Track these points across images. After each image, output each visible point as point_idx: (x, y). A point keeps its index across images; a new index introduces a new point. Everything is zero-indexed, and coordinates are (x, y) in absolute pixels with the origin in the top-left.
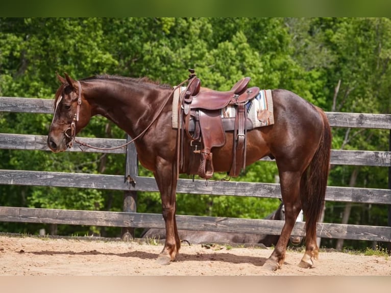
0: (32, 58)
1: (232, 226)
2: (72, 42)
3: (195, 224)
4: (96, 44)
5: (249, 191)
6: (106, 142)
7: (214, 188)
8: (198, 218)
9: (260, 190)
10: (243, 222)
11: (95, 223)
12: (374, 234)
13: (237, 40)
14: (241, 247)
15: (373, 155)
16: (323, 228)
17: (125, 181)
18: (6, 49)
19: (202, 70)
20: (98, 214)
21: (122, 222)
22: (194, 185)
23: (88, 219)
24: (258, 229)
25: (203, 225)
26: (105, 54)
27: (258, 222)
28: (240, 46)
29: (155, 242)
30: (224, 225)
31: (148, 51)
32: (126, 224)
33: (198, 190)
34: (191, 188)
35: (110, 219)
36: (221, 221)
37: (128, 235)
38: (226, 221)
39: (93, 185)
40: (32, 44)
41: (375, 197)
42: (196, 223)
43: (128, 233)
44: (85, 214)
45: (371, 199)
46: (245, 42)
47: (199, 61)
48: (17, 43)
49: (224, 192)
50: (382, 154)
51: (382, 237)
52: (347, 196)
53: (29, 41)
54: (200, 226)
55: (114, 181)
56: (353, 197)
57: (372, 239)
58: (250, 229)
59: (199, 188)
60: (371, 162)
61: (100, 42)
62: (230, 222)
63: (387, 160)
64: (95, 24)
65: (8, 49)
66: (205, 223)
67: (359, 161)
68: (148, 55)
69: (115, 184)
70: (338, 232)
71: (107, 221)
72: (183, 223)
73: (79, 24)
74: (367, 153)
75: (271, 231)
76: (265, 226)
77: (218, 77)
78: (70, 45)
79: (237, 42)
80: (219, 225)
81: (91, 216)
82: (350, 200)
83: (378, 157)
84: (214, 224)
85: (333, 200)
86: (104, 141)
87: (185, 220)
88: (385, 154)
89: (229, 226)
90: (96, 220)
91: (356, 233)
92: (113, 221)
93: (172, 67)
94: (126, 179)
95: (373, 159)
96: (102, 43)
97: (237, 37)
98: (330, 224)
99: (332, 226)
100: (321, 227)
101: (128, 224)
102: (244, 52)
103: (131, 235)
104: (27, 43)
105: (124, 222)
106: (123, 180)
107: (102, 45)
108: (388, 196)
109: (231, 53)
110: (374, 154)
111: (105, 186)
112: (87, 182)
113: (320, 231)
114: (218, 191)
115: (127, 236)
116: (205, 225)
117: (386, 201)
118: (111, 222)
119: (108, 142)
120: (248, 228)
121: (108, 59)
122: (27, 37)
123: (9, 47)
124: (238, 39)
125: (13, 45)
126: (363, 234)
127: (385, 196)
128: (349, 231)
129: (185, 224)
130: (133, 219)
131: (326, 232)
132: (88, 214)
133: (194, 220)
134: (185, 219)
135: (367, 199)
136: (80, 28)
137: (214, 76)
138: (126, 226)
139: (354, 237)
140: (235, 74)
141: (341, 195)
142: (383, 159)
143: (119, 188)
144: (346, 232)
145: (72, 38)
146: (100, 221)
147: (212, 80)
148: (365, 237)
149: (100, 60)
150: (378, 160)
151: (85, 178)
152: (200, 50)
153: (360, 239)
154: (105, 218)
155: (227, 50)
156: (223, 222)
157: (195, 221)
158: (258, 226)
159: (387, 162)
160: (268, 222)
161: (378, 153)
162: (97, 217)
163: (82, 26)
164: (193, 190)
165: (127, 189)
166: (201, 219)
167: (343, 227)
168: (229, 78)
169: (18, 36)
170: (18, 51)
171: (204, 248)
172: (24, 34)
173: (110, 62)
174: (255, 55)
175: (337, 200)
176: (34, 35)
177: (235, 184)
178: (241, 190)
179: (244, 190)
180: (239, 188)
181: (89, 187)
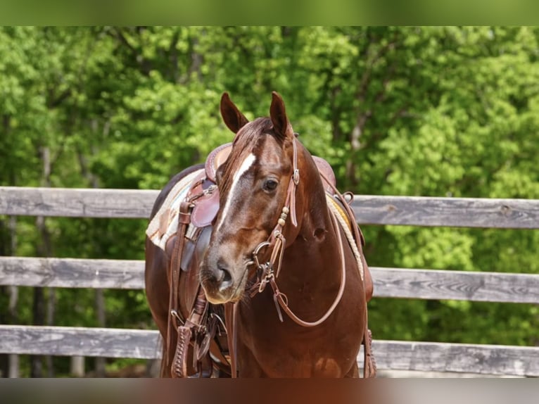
39: (138, 351)
151: (121, 338)
177: (410, 346)
178: (422, 359)
179: (428, 358)
180: (418, 355)
181: (129, 356)
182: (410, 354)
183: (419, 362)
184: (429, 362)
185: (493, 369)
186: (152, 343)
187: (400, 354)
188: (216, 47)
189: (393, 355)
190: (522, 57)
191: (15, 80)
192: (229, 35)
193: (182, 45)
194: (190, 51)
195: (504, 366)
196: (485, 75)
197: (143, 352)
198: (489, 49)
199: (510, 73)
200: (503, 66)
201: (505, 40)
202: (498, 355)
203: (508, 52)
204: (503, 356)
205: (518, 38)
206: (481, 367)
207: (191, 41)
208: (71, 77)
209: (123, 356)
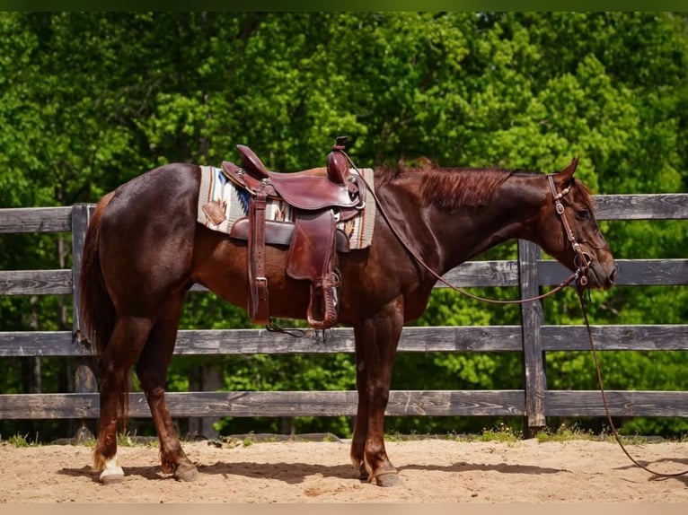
0: (215, 133)
1: (255, 406)
2: (282, 99)
3: (194, 406)
4: (324, 99)
5: (281, 343)
6: (38, 276)
7: (222, 343)
8: (200, 396)
9: (300, 342)
10: (275, 398)
11: (27, 415)
12: (498, 404)
13: (586, 71)
14: (270, 441)
15: (487, 269)
16: (409, 400)
17: (73, 341)
18: (170, 121)
19: (523, 131)
20: (31, 398)
21: (72, 410)
22: (188, 340)
23: (16, 408)
24: (299, 409)
25: (207, 408)
26: (343, 116)
27: (300, 395)
28: (593, 81)
29: (129, 442)
30: (243, 404)
31: (423, 103)
32: (79, 414)
33: (194, 348)
34: (184, 345)
35: (53, 406)
36: (238, 398)
37: (84, 431)
38: (246, 398)
39: (21, 350)
40: (213, 109)
41: (494, 340)
42: (196, 404)
43: (84, 428)
44: (10, 401)
45: (488, 343)
46: (601, 73)
47: (520, 115)
48: (189, 110)
49: (239, 348)
50: (502, 265)
51: (510, 409)
52: (446, 341)
53: (209, 105)
54: (203, 409)
55: (54, 341)
56: (457, 343)
57: (493, 414)
58: (286, 408)
59: (197, 345)
60: (485, 280)
61: (333, 96)
62: (252, 399)
63: (511, 275)
64: (324, 63)
65: (173, 121)
66: (211, 404)
67: (465, 280)
68: (423, 111)
69: (57, 347)
70: (436, 404)
71: (48, 410)
72: (173, 405)
73: (295, 67)
74: (477, 264)
75: (323, 410)
76: (313, 403)
77: (553, 140)
78: (281, 106)
79: (585, 75)
80: (234, 405)
81: (21, 403)
82: (453, 349)
83: (495, 270)
84: (226, 404)
85: (424, 350)
86: (36, 274)
87: (177, 401)
88: (507, 265)
89: (252, 405)
90: (30, 409)
91: (467, 404)
92: (58, 410)
93: (467, 128)
94: (74, 336)
95: (488, 275)
96: (336, 97)
97: (585, 65)
98: (422, 392)
99: (424, 394)
100: (407, 398)
101: (82, 413)
102: (601, 91)
103: (89, 432)
104: (206, 108)
105: (76, 409)
106: (70, 339)
107: (337, 101)
108: (516, 337)
109: (575, 95)
110: (489, 265)
111: (40, 351)
112: (11, 346)
113: (405, 404)
114: (229, 348)
115: (82, 433)
116: (211, 407)
117: (513, 346)
118: (54, 412)
119: (41, 275)
120: (282, 408)
121: (348, 124)
122: (206, 97)
123: (174, 117)
124: (588, 69)
125: (180, 114)
126: (477, 405)
127: (511, 337)
128: (455, 401)
129: (177, 407)
130: (90, 405)
131: (415, 407)
132: (15, 400)
133: (194, 399)
134: (177, 399)
135: (482, 344)
136: (296, 72)
137: (547, 139)
138: (80, 416)
139: (463, 410)
140: (585, 134)
141: (436, 341)
142: (504, 274)
143: (65, 353)
144: (449, 404)
145: (282, 92)
146: (35, 410)
147: (543, 147)
148: (481, 410)
149: (334, 128)
150: (495, 275)
151: (7, 339)
152: (519, 94)
153: (474, 413)
154: (44, 405)
155: (567, 90)
156: (240, 399)
157: (195, 402)
158: (300, 403)
159: (512, 279)
160: (316, 394)
161: (495, 264)
162: (31, 405)
163: (300, 70)
164: (187, 349)
165: (77, 353)
166: (205, 396)
167: (443, 395)
168: (577, 141)
169: (189, 97)
170: (190, 124)
171: (212, 446)
172: (199, 93)
173: (351, 130)
174: (625, 95)
175: (431, 349)
176: (217, 93)
177: (257, 333)
178: (268, 342)
179: (273, 342)
180: (264, 340)
181: (15, 355)
182: (257, 340)
183: (265, 346)
184: (274, 345)
185: (328, 348)
186: (34, 342)
187: (249, 340)
188: (223, 129)
189: (243, 341)
190: (533, 128)
191: (19, 172)
192: (236, 117)
193: (188, 129)
194: (197, 134)
195: (338, 345)
196: (496, 147)
197: (26, 350)
198: (501, 120)
199: (522, 144)
200: (514, 138)
201: (516, 112)
202: (332, 336)
203: (518, 124)
204: (336, 336)
205: (528, 110)
206: (318, 347)
207: (198, 124)
208: (88, 170)
209: (9, 355)
